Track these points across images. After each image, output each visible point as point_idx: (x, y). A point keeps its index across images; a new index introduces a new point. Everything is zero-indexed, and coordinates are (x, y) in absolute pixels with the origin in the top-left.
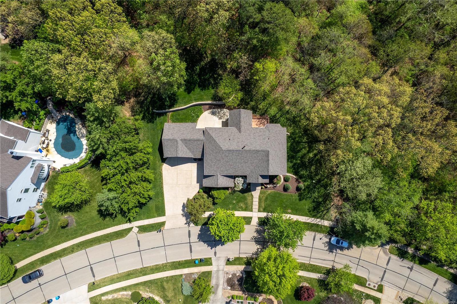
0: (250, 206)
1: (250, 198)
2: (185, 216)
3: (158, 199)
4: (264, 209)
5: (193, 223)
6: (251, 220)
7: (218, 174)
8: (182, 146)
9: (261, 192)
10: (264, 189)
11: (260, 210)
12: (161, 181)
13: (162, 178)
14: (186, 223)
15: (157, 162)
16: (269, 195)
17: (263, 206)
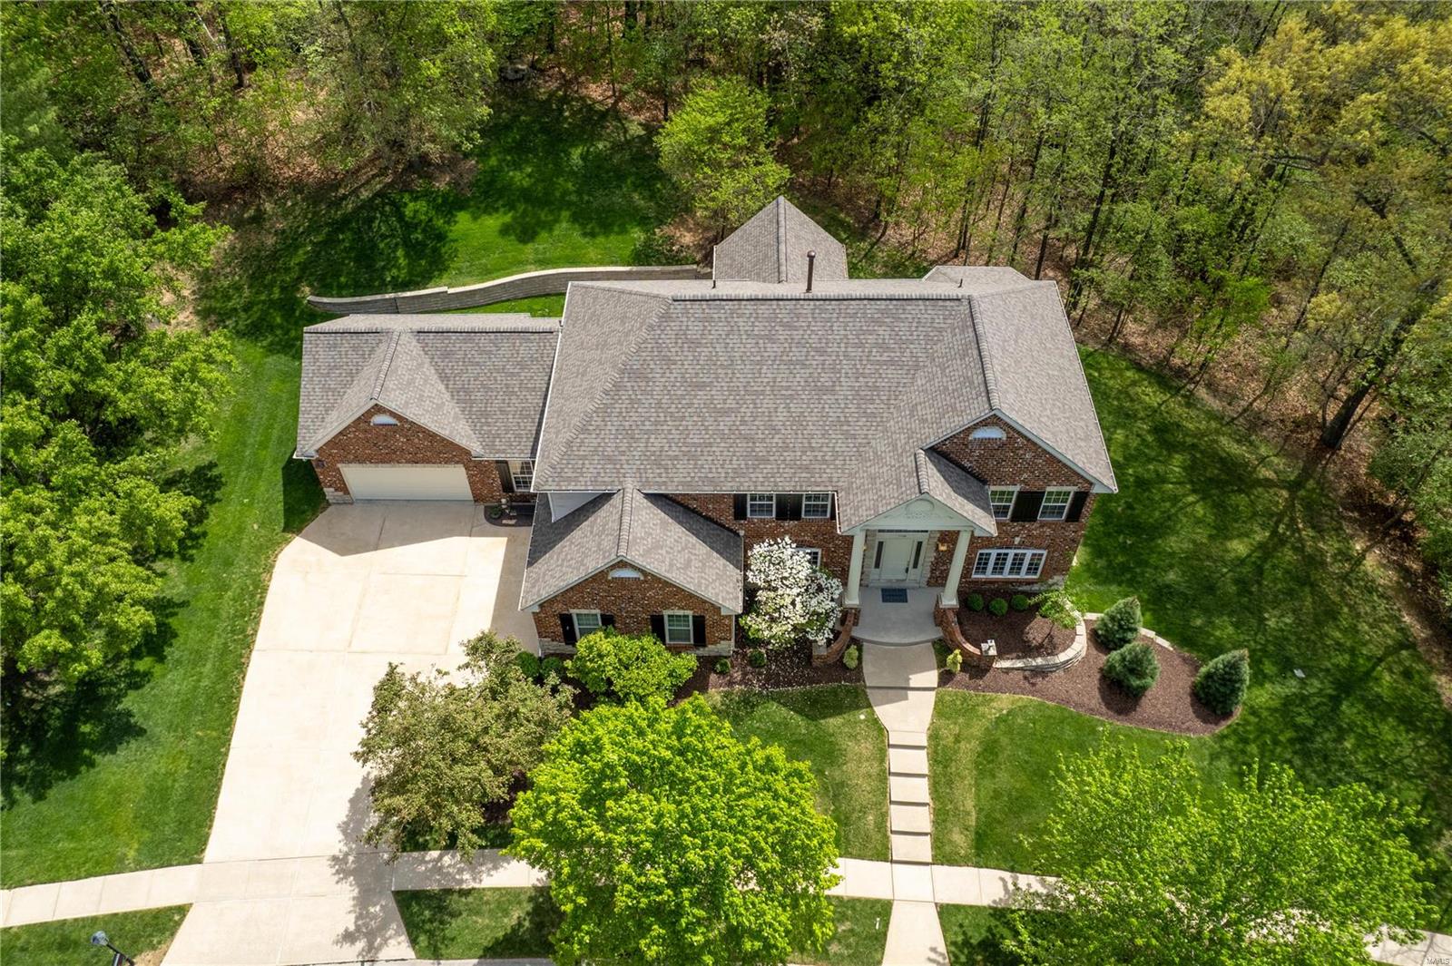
0: (864, 810)
1: (866, 747)
2: (357, 873)
3: (183, 738)
4: (977, 833)
5: (409, 934)
6: (886, 924)
7: (630, 485)
8: (420, 365)
9: (939, 702)
10: (959, 684)
11: (947, 849)
12: (243, 631)
13: (261, 612)
14: (352, 928)
15: (256, 527)
16: (1002, 726)
17: (968, 814)
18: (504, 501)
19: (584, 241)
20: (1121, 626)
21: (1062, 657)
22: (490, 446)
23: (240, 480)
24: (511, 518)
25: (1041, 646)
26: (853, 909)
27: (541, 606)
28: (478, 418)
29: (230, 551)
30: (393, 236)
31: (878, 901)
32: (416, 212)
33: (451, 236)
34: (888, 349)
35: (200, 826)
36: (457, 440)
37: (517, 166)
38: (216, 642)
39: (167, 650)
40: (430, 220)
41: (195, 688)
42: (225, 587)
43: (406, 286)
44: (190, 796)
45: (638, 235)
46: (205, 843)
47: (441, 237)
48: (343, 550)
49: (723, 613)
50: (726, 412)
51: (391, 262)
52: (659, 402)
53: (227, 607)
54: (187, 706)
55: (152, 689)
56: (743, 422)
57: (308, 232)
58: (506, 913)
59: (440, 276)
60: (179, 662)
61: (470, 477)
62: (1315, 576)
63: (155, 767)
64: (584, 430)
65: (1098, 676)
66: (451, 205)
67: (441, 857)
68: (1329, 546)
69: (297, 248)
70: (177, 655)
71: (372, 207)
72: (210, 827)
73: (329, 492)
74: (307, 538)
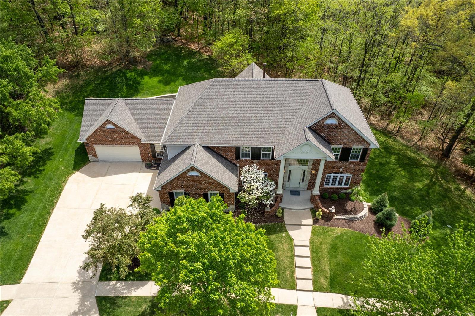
0: (285, 270)
1: (285, 246)
2: (82, 289)
3: (22, 237)
4: (330, 279)
5: (100, 313)
7: (197, 143)
8: (125, 110)
9: (313, 231)
10: (321, 224)
11: (319, 285)
12: (52, 201)
13: (60, 195)
14: (77, 310)
15: (63, 168)
16: (338, 239)
17: (327, 272)
18: (152, 161)
20: (381, 204)
21: (360, 215)
22: (148, 138)
23: (60, 153)
24: (155, 167)
25: (351, 211)
26: (282, 308)
27: (162, 188)
28: (144, 128)
29: (52, 175)
30: (122, 82)
31: (292, 305)
32: (131, 75)
33: (142, 83)
34: (292, 97)
35: (22, 269)
36: (136, 135)
37: (166, 64)
38: (42, 204)
39: (23, 206)
40: (135, 78)
41: (30, 220)
42: (47, 187)
44: (20, 258)
46: (23, 276)
47: (138, 83)
48: (93, 176)
49: (231, 191)
51: (121, 90)
52: (209, 114)
53: (48, 193)
54: (26, 226)
55: (14, 219)
56: (239, 121)
57: (94, 80)
58: (140, 306)
59: (137, 95)
60: (26, 211)
61: (141, 151)
63: (9, 247)
64: (181, 123)
65: (373, 223)
66: (142, 74)
67: (116, 284)
68: (452, 186)
69: (90, 85)
70: (25, 209)
71: (116, 74)
72: (26, 270)
73: (90, 157)
74: (81, 172)
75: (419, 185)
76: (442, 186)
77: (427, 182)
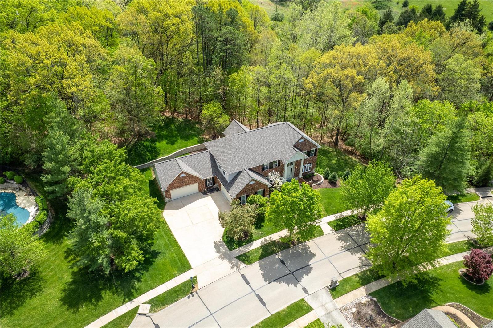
2: (225, 257)
3: (170, 250)
5: (243, 262)
6: (321, 228)
7: (245, 168)
13: (168, 225)
14: (232, 266)
18: (206, 190)
19: (186, 142)
20: (327, 174)
21: (321, 181)
22: (204, 176)
25: (317, 180)
27: (236, 196)
28: (199, 172)
30: (144, 150)
31: (318, 226)
32: (146, 144)
33: (157, 147)
36: (198, 176)
37: (163, 131)
39: (153, 238)
40: (151, 145)
41: (165, 241)
43: (152, 159)
44: (180, 259)
45: (196, 139)
46: (190, 265)
47: (155, 148)
48: (177, 209)
50: (256, 151)
51: (147, 155)
52: (243, 152)
54: (166, 245)
55: (156, 245)
58: (258, 252)
61: (199, 185)
62: (348, 162)
63: (168, 257)
65: (329, 183)
66: (153, 141)
67: (239, 249)
68: (347, 158)
70: (156, 238)
71: (136, 145)
73: (167, 199)
74: (166, 210)
75: (334, 162)
76: (343, 159)
77: (336, 159)
